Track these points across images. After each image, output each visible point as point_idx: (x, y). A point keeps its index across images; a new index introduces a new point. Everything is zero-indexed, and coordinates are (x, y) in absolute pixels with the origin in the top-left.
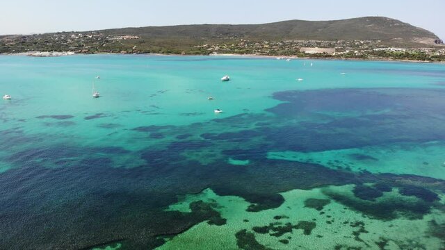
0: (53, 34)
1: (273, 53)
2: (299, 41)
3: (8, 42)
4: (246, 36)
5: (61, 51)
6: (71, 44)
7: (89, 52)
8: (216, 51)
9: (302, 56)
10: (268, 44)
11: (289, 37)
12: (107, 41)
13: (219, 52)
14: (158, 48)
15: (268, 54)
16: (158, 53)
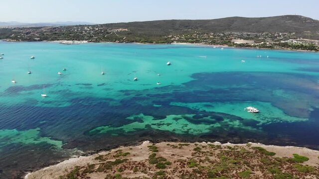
0: (73, 26)
1: (214, 43)
2: (235, 33)
3: (45, 32)
4: (200, 29)
5: (79, 40)
6: (85, 35)
7: (96, 41)
8: (176, 41)
9: (231, 46)
10: (213, 35)
11: (230, 29)
12: (108, 33)
13: (178, 41)
14: (139, 38)
15: (209, 44)
16: (139, 42)
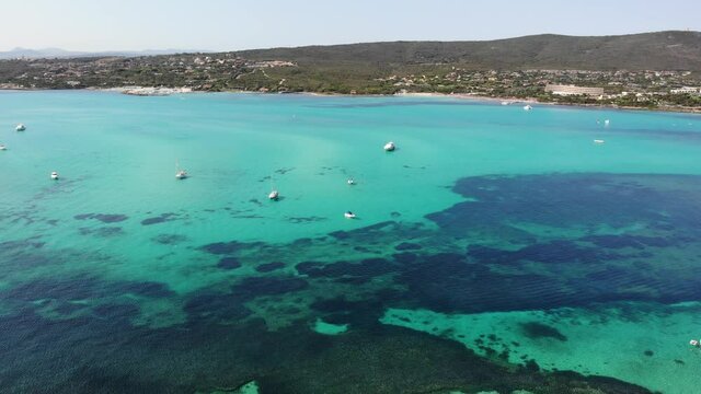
0: (170, 56)
1: (500, 92)
2: (549, 71)
3: (101, 68)
4: (463, 61)
5: (172, 86)
6: (190, 74)
7: (214, 88)
8: (406, 88)
9: (546, 100)
10: (496, 76)
11: (534, 63)
12: (244, 71)
13: (411, 89)
14: (318, 83)
15: (490, 95)
16: (316, 91)
